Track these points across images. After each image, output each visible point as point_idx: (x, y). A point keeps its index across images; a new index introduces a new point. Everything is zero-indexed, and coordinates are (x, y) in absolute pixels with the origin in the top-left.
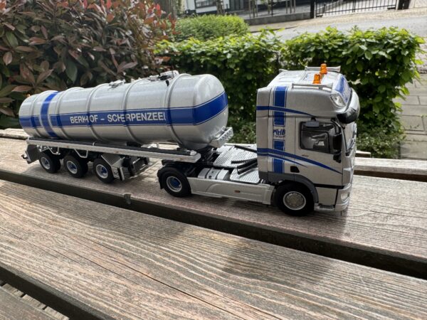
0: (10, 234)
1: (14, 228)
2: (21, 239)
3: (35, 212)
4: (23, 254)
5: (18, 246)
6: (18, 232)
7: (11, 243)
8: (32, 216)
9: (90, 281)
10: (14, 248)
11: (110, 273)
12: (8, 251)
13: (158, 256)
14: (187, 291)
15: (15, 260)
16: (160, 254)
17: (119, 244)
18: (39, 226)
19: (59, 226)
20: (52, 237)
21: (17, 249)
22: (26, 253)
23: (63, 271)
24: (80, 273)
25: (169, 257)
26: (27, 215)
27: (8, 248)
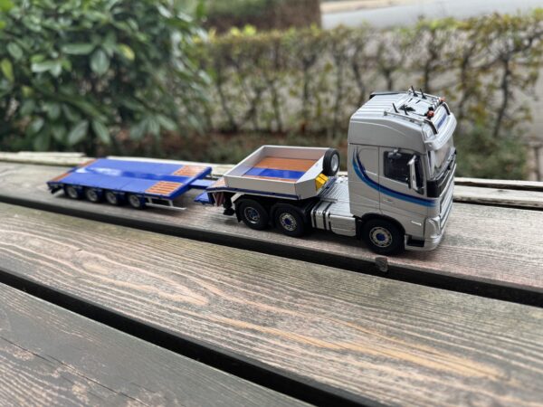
0: (241, 319)
1: (243, 309)
2: (265, 325)
3: (256, 284)
4: (288, 350)
5: (269, 335)
6: (253, 314)
7: (254, 331)
8: (258, 291)
9: (425, 389)
10: (266, 339)
11: (448, 377)
12: (260, 345)
13: (505, 351)
15: (283, 360)
16: (504, 348)
17: (428, 334)
18: (279, 304)
19: (311, 305)
20: (314, 322)
21: (270, 341)
22: (290, 347)
23: (373, 376)
24: (401, 378)
25: (521, 352)
26: (246, 288)
27: (256, 340)
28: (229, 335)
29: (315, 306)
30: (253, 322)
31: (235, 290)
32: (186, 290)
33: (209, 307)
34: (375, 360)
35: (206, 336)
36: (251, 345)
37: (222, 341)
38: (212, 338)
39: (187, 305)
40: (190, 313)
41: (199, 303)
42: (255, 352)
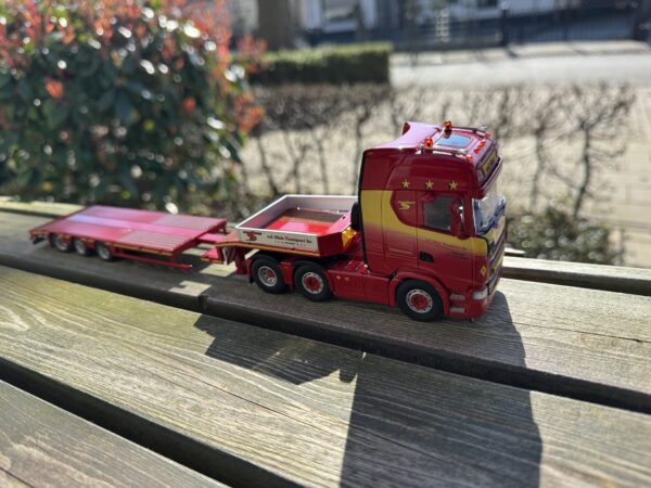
0: (48, 341)
1: (53, 334)
2: (62, 347)
3: (80, 315)
4: (67, 365)
5: (61, 354)
6: (59, 340)
7: (50, 351)
8: (77, 321)
9: (151, 395)
11: (177, 387)
12: (48, 361)
14: (268, 405)
15: (57, 372)
17: (189, 355)
18: (86, 332)
20: (104, 345)
21: (58, 359)
22: (70, 363)
23: (118, 384)
24: (139, 387)
26: (69, 318)
27: (47, 358)
28: (28, 354)
29: (114, 333)
30: (55, 344)
31: (58, 320)
32: (17, 319)
33: (26, 333)
34: (130, 373)
35: (9, 354)
36: (40, 361)
37: (18, 358)
38: (12, 355)
39: (10, 331)
40: (7, 336)
41: (20, 329)
42: (38, 366)
